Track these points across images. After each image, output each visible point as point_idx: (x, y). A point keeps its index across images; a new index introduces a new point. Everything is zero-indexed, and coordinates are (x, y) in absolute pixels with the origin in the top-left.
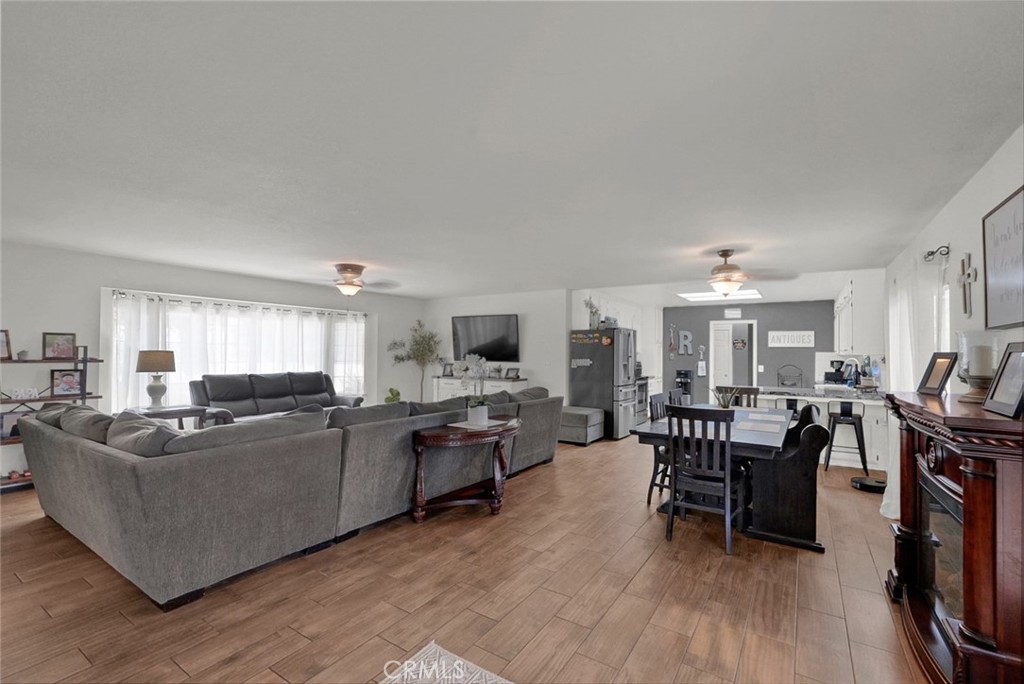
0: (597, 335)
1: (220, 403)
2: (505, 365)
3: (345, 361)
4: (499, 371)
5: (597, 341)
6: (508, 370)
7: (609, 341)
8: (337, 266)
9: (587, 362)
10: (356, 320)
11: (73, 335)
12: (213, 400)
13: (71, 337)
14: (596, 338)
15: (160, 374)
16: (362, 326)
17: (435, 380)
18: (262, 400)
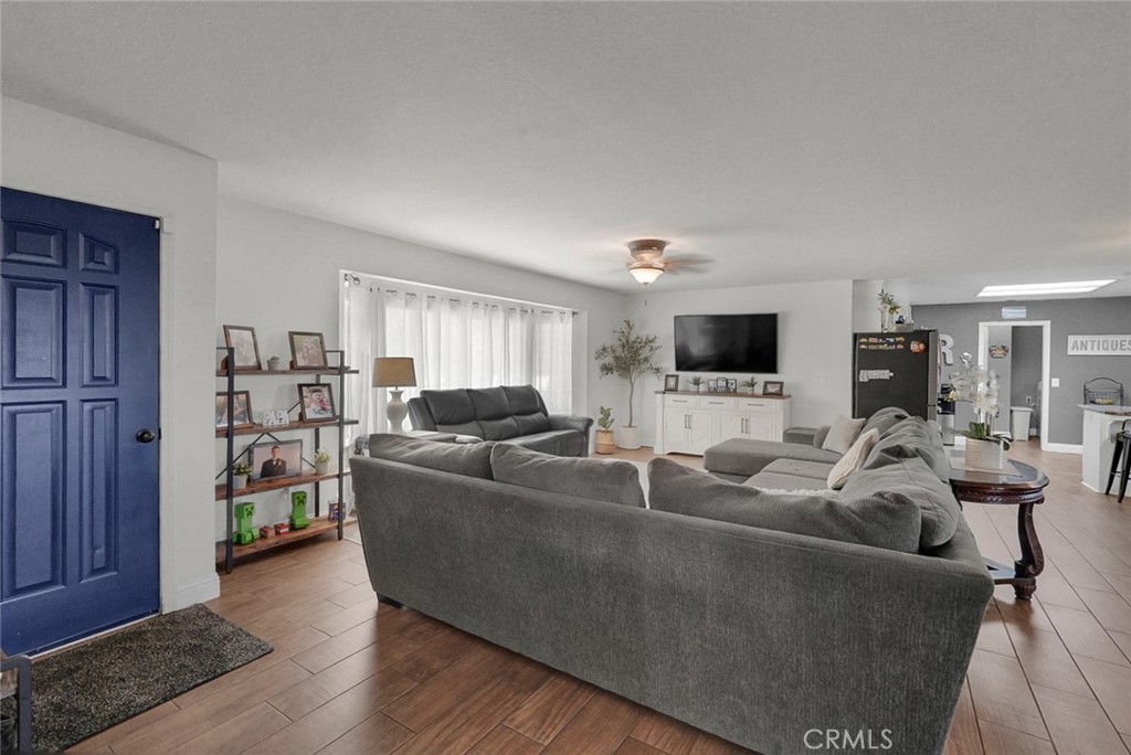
0: (902, 339)
1: (447, 427)
2: (761, 378)
3: (551, 371)
4: (752, 385)
5: (900, 347)
6: (766, 383)
7: (922, 346)
8: (630, 244)
9: (886, 374)
10: (562, 320)
11: (320, 335)
12: (441, 423)
13: (318, 338)
14: (900, 343)
15: (400, 389)
16: (569, 326)
17: (659, 396)
18: (486, 423)
